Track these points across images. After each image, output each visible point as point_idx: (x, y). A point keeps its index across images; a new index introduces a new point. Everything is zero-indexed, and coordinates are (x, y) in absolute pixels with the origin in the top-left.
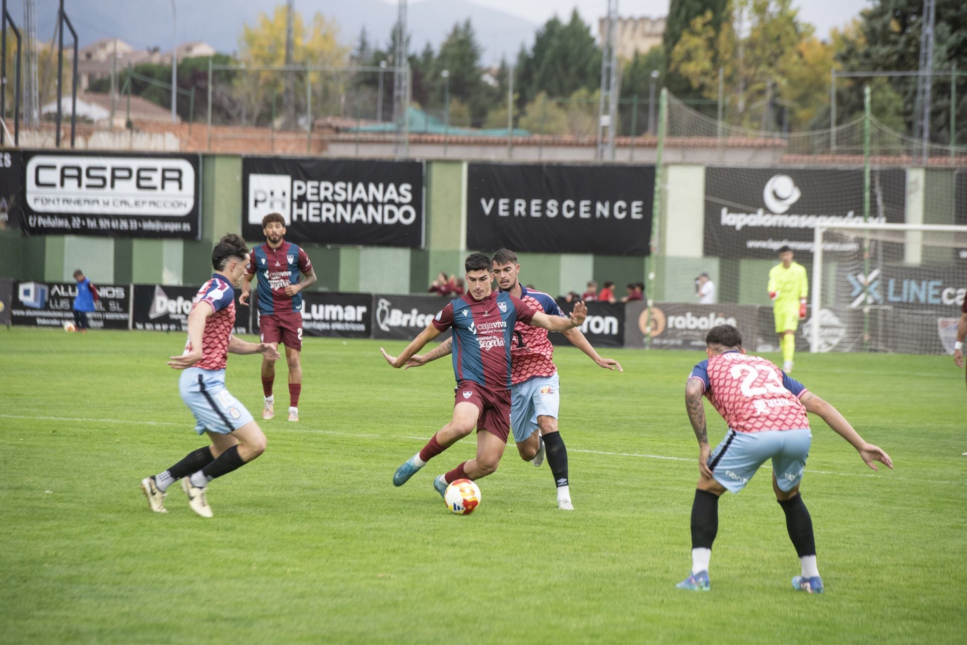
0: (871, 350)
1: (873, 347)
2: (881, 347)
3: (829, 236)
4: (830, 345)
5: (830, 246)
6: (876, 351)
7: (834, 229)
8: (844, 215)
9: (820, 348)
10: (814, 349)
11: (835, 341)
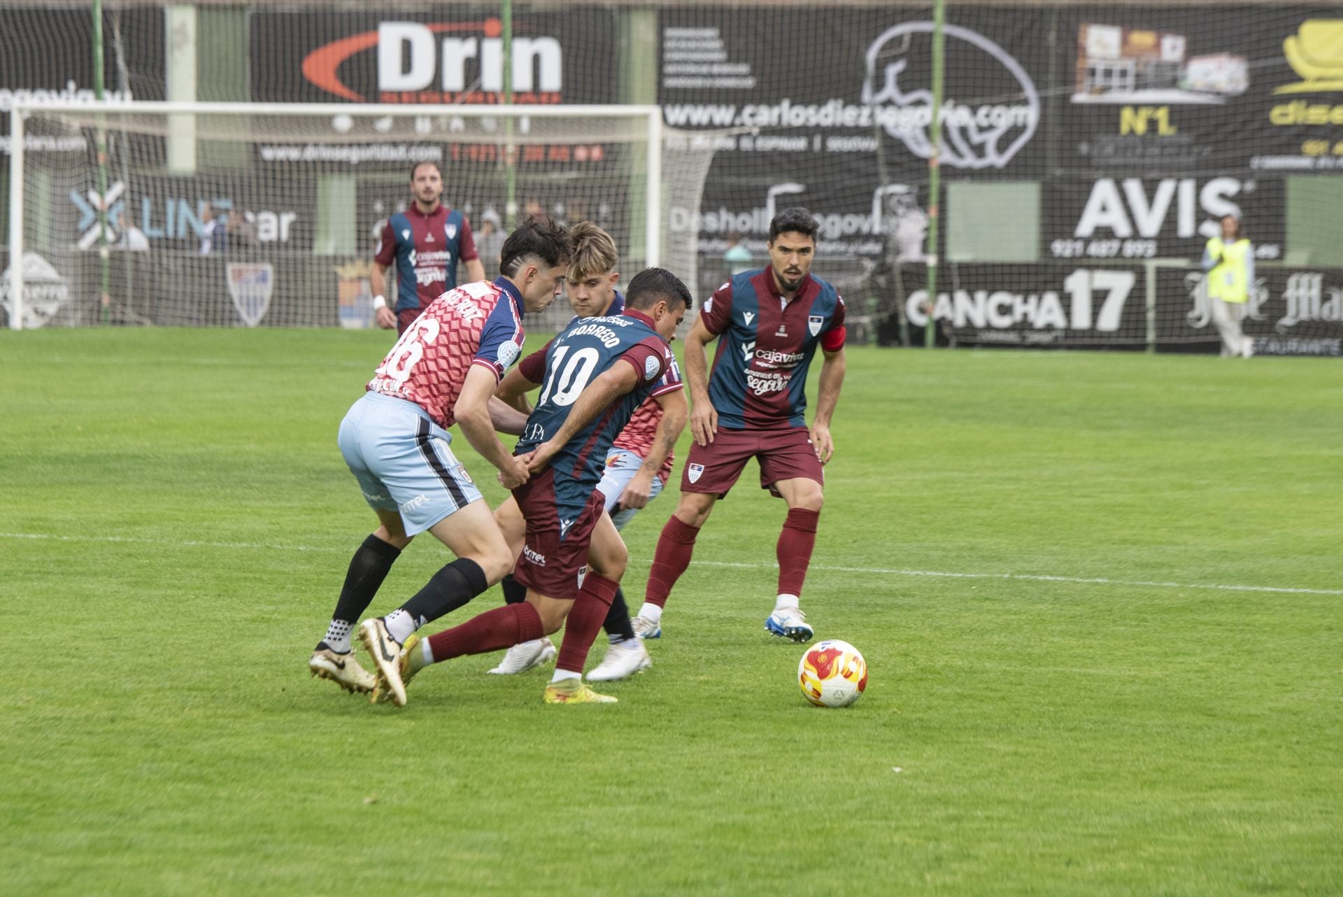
0: (114, 322)
1: (119, 316)
2: (131, 315)
3: (35, 125)
4: (43, 314)
5: (37, 144)
6: (122, 322)
7: (42, 112)
8: (60, 87)
9: (25, 319)
10: (16, 323)
11: (51, 309)
